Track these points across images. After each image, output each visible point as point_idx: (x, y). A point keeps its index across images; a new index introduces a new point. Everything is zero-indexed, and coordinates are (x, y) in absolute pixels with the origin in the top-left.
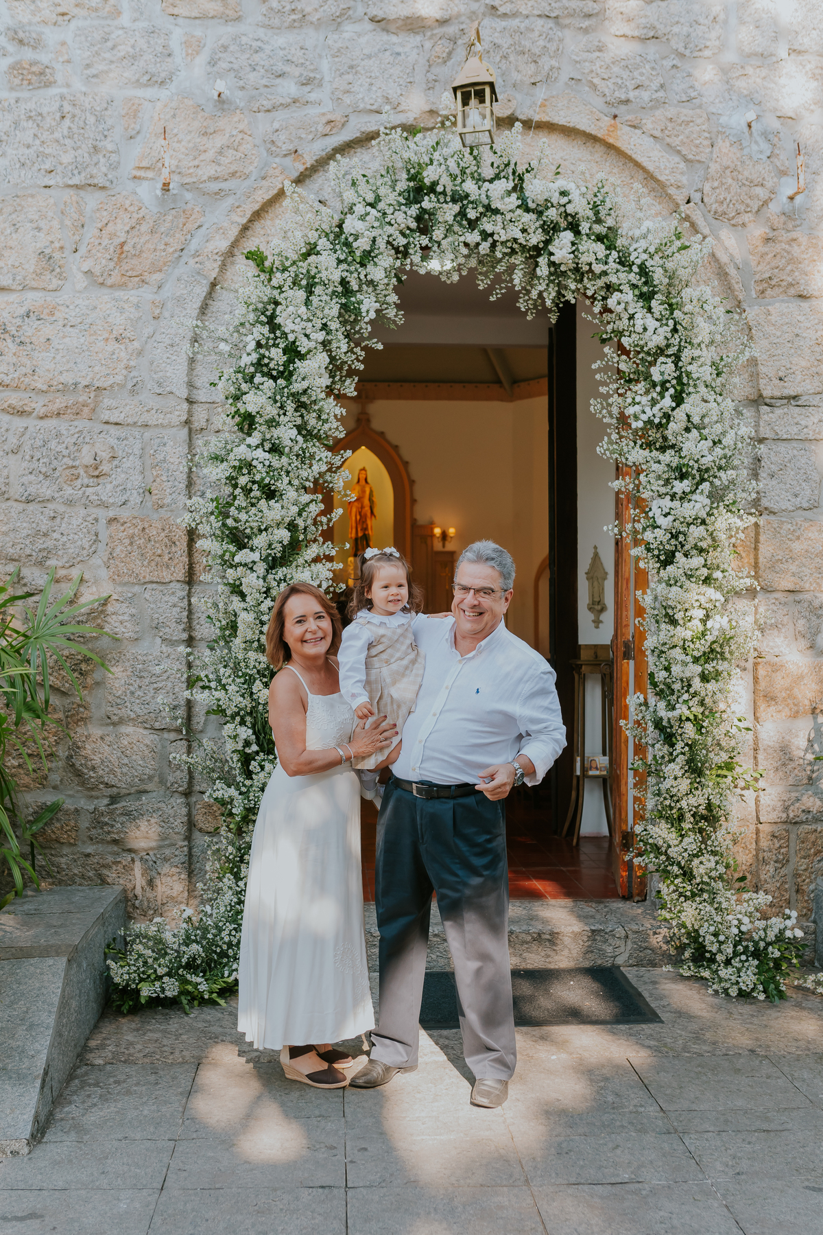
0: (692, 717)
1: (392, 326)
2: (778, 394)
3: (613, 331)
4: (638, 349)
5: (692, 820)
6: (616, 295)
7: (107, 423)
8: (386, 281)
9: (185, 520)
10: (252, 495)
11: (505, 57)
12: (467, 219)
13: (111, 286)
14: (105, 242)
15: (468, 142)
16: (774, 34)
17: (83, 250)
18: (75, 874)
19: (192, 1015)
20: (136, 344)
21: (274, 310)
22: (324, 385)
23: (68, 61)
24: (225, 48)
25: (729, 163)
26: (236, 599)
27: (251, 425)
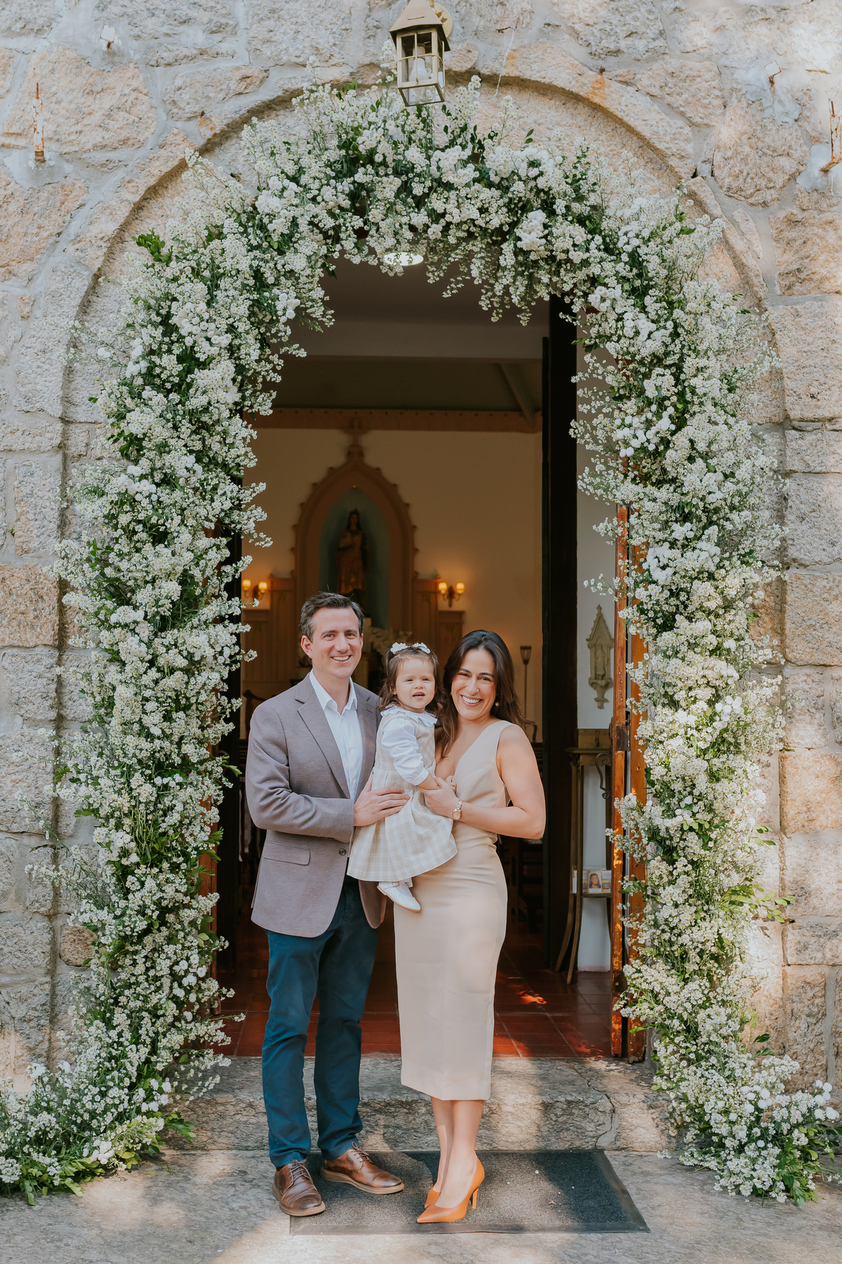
0: (696, 827)
1: (318, 329)
2: (809, 415)
3: (599, 336)
4: (628, 358)
5: (698, 960)
6: (600, 291)
8: (308, 271)
9: (56, 568)
10: (136, 538)
12: (414, 197)
15: (412, 100)
19: (36, 1208)
21: (170, 307)
22: (230, 401)
26: (113, 668)
27: (138, 451)
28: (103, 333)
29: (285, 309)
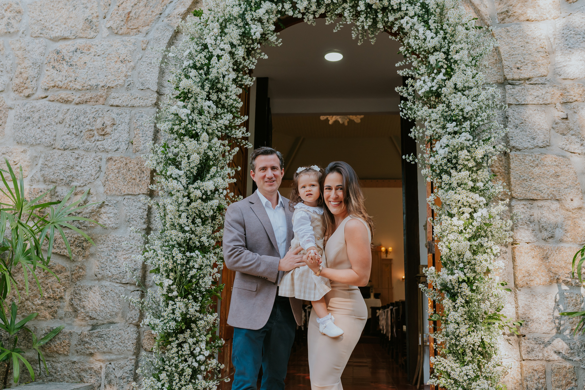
0: (466, 279)
1: (273, 46)
2: (516, 77)
5: (472, 355)
7: (112, 106)
13: (121, 34)
14: (120, 12)
17: (108, 17)
18: (65, 375)
20: (132, 64)
22: (232, 78)
27: (186, 98)
29: (255, 33)
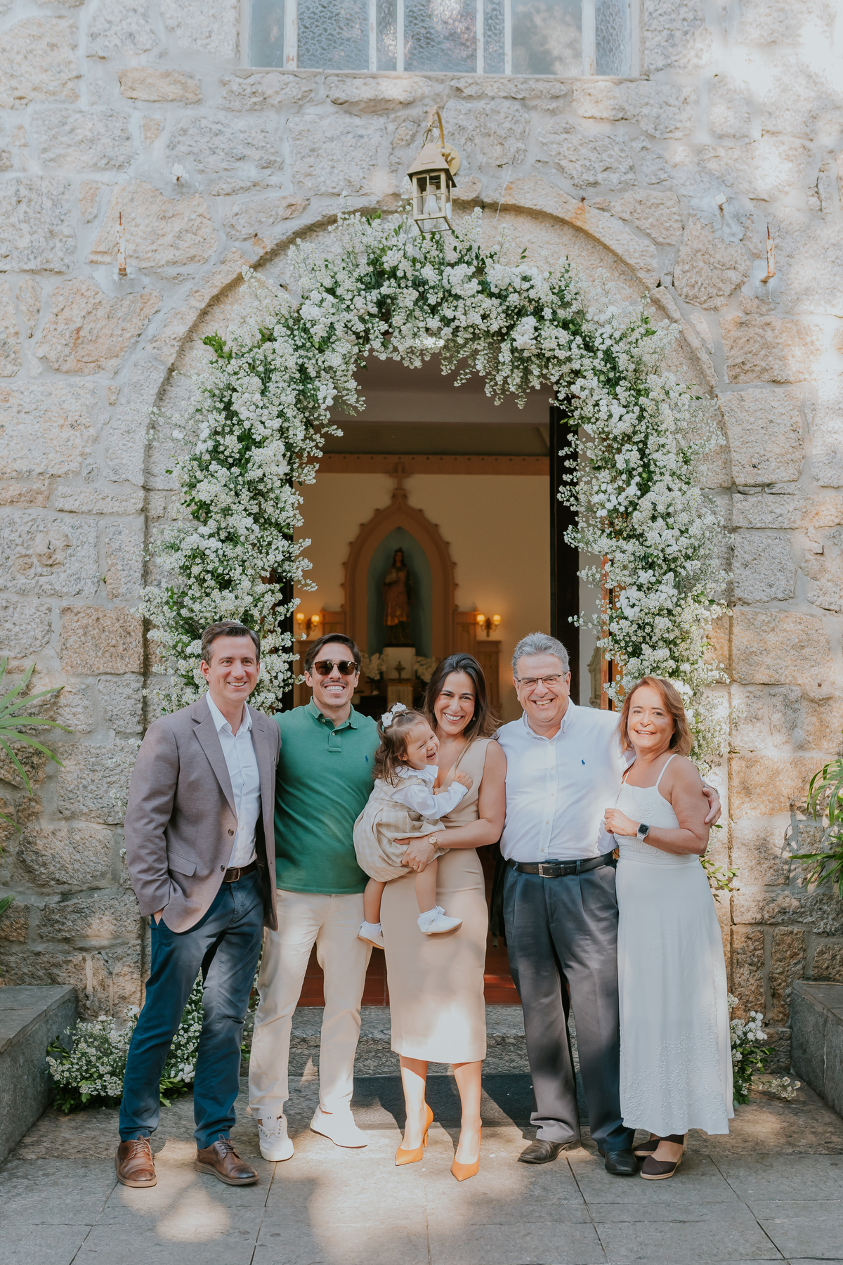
1: (352, 413)
2: (751, 481)
3: (581, 418)
4: (603, 436)
6: (580, 382)
7: (61, 511)
8: (344, 367)
9: (140, 610)
10: (205, 585)
11: (470, 139)
12: (429, 305)
13: (67, 372)
14: (61, 327)
15: (426, 228)
16: (746, 115)
17: (38, 335)
18: (25, 974)
20: (92, 431)
21: (231, 396)
22: (282, 473)
23: (25, 145)
24: (184, 131)
25: (700, 246)
26: (189, 690)
27: (207, 513)
28: (176, 418)
29: (325, 398)
